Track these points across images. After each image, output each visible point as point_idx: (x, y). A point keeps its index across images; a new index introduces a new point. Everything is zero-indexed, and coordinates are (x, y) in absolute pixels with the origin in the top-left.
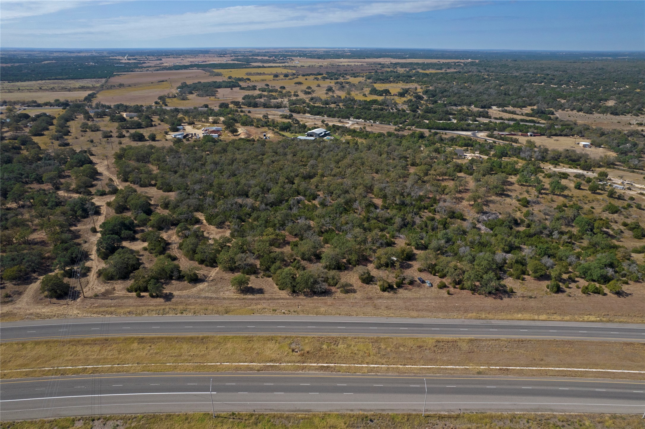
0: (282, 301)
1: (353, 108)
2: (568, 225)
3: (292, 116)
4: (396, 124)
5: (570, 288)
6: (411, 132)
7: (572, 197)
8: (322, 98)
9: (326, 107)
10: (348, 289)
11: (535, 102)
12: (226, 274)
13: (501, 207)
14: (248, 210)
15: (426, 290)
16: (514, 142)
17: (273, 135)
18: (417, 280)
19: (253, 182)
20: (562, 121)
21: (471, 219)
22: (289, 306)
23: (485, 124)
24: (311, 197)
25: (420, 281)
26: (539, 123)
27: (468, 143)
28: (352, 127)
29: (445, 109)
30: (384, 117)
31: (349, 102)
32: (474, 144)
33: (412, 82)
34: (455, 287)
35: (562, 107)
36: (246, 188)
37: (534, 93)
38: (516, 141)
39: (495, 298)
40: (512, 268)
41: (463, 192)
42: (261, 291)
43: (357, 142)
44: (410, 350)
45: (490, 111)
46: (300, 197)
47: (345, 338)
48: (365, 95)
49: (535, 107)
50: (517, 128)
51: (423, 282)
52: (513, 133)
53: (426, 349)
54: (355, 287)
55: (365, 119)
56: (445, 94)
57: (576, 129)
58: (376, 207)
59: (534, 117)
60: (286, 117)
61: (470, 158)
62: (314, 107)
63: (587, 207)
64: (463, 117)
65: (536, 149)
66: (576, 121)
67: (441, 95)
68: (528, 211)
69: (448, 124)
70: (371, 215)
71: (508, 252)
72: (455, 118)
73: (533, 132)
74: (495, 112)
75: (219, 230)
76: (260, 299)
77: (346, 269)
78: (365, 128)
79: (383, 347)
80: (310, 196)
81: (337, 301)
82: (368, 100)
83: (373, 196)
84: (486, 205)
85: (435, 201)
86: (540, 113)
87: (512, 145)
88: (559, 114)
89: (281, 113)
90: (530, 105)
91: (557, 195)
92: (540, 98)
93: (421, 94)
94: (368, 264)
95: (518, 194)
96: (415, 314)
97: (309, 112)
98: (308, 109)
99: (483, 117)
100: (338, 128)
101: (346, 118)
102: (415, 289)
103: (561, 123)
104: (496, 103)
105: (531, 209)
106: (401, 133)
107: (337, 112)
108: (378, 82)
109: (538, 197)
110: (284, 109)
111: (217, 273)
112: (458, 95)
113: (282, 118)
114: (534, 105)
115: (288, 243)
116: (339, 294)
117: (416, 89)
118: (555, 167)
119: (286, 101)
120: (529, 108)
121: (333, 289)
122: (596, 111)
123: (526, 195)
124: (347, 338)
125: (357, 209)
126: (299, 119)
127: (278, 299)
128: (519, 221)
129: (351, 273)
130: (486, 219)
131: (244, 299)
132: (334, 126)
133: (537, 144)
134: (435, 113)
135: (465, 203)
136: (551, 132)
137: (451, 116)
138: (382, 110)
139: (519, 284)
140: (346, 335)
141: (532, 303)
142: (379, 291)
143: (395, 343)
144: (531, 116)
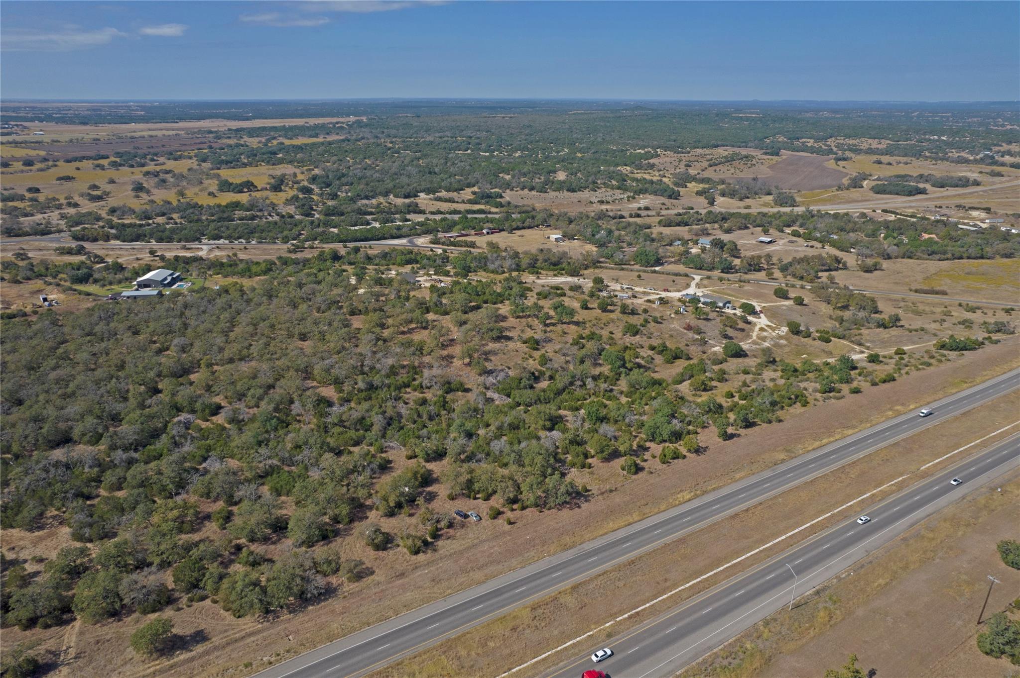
0: (252, 639)
1: (198, 220)
2: (596, 365)
3: (83, 248)
4: (286, 240)
5: (646, 461)
6: (316, 253)
7: (584, 323)
8: (132, 206)
9: (149, 225)
10: (360, 574)
11: (473, 181)
12: (105, 628)
13: (506, 357)
14: (89, 471)
15: (475, 528)
16: (470, 247)
17: (62, 296)
18: (455, 516)
19: (74, 408)
20: (516, 206)
21: (475, 387)
22: (270, 644)
23: (421, 224)
24: (207, 411)
25: (461, 516)
26: (490, 213)
27: (411, 259)
28: (212, 256)
29: (356, 207)
30: (262, 231)
31: (191, 211)
32: (418, 258)
33: (281, 162)
34: (513, 510)
35: (508, 186)
36: (62, 426)
37: (467, 168)
38: (473, 245)
39: (571, 509)
40: (568, 453)
41: (447, 346)
42: (200, 637)
43: (242, 286)
44: (504, 640)
45: (418, 200)
46: (183, 417)
47: (398, 664)
48: (211, 194)
49: (476, 189)
50: (466, 224)
51: (466, 516)
52: (463, 232)
53: (524, 629)
54: (368, 564)
55: (229, 237)
56: (344, 180)
57: (540, 217)
58: (330, 404)
59: (479, 203)
60: (70, 252)
61: (428, 285)
62: (124, 225)
63: (605, 333)
64: (386, 215)
65: (504, 254)
66: (533, 205)
67: (338, 182)
68: (543, 356)
69: (368, 230)
70: (329, 420)
71: (551, 429)
72: (375, 220)
73: (489, 228)
74: (426, 202)
75: (36, 534)
76: (207, 653)
77: (337, 533)
78: (235, 255)
79: (463, 653)
80: (203, 410)
81: (352, 601)
82: (224, 204)
83: (315, 384)
84: (487, 360)
85: (416, 370)
86: (487, 197)
87: (470, 252)
88: (508, 196)
89: (55, 245)
90: (469, 185)
91: (565, 323)
92: (477, 175)
93: (306, 183)
94: (368, 514)
95: (519, 332)
96: (478, 575)
97: (117, 238)
98: (113, 231)
99: (415, 212)
100: (187, 261)
101: (194, 241)
102: (459, 533)
103: (518, 210)
104: (422, 187)
105: (543, 351)
106: (299, 256)
107: (173, 231)
108: (224, 166)
109: (545, 332)
110: (57, 235)
111: (81, 633)
112: (363, 181)
113: (62, 254)
114: (474, 186)
115: (208, 517)
116: (349, 587)
117: (295, 175)
118: (538, 278)
119: (54, 216)
120: (469, 190)
121: (334, 580)
122: (550, 188)
123: (529, 334)
124: (402, 662)
125: (298, 415)
126: (101, 253)
127: (243, 638)
128: (537, 373)
129: (348, 539)
130: (494, 381)
131: (172, 667)
132: (177, 258)
133: (502, 246)
134: (342, 214)
135: (457, 363)
136: (511, 225)
137: (369, 217)
138: (253, 218)
139: (587, 475)
140: (397, 657)
141: (617, 498)
142: (408, 556)
143: (477, 639)
144: (476, 203)
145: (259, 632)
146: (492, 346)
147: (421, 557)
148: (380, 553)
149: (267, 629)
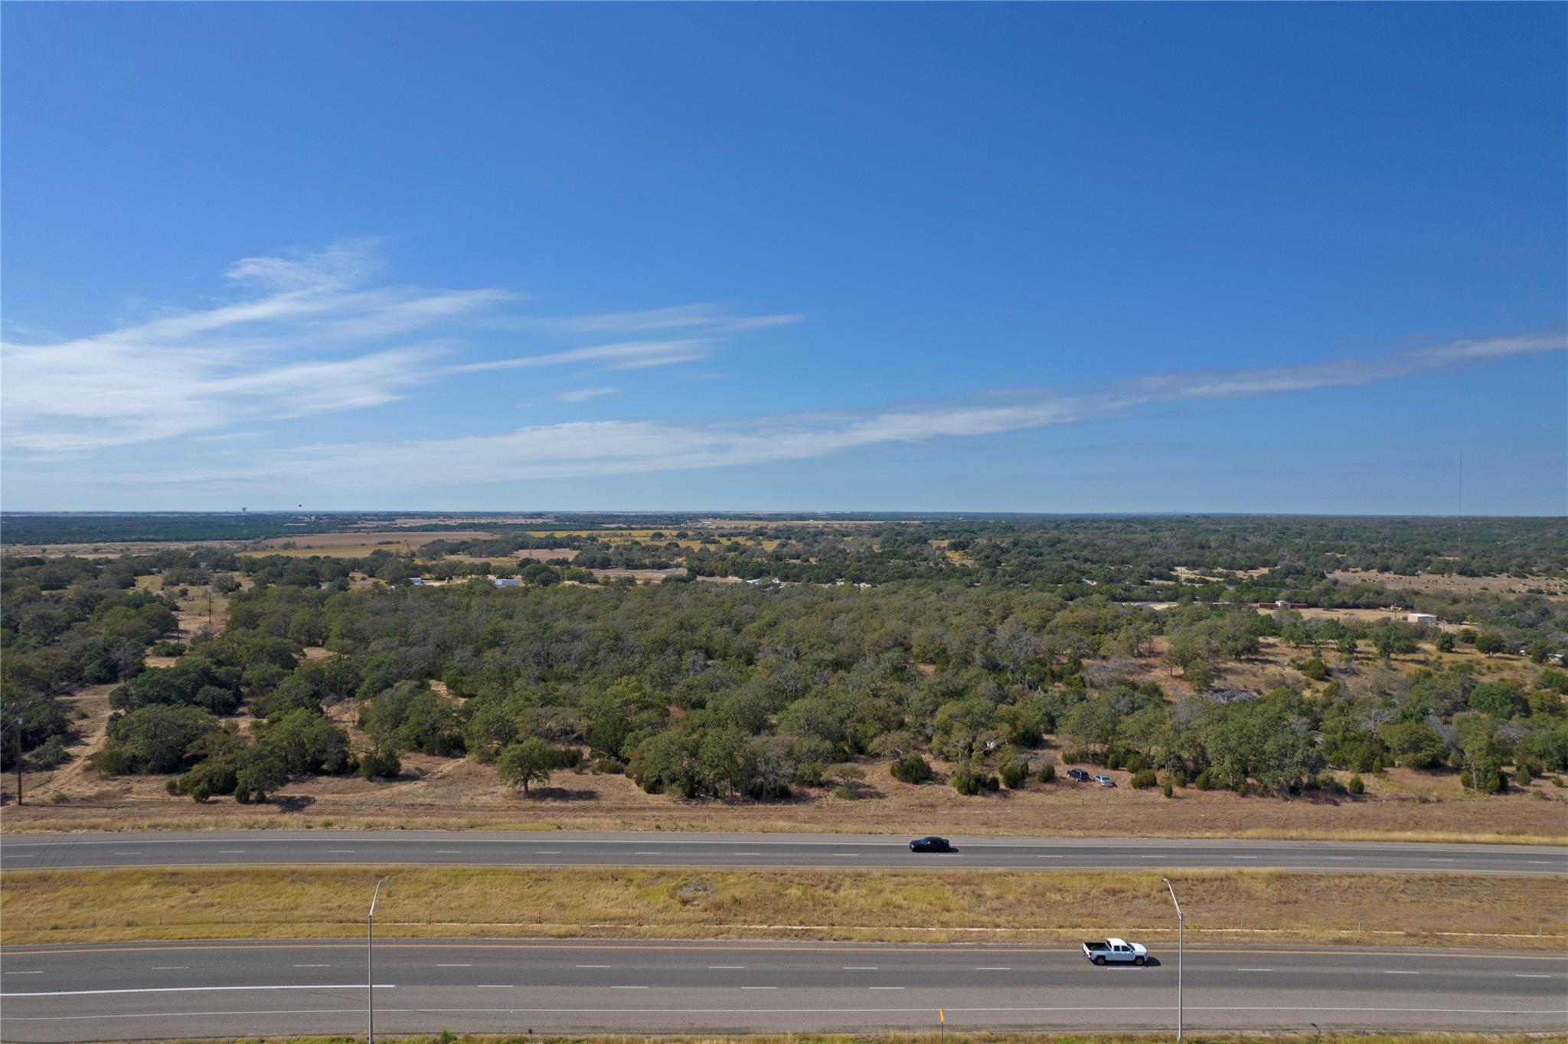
1: (842, 563)
5: (1537, 786)
7: (1439, 664)
9: (778, 563)
10: (857, 792)
12: (488, 769)
13: (1258, 680)
15: (1098, 793)
18: (1068, 776)
23: (1167, 590)
25: (1077, 776)
34: (1185, 786)
35: (1339, 565)
39: (1313, 803)
41: (1148, 656)
42: (587, 796)
47: (859, 876)
49: (1278, 567)
51: (1086, 778)
54: (882, 790)
62: (749, 562)
64: (1110, 574)
68: (1332, 689)
72: (1091, 579)
73: (1289, 600)
74: (1185, 575)
76: (585, 809)
77: (853, 760)
79: (990, 893)
81: (829, 813)
84: (1218, 677)
88: (1337, 576)
89: (667, 576)
95: (1294, 660)
99: (1160, 578)
102: (1063, 791)
103: (1349, 589)
105: (1338, 684)
107: (803, 569)
110: (674, 570)
111: (461, 767)
114: (1275, 565)
116: (835, 802)
119: (679, 560)
120: (1264, 570)
121: (814, 792)
122: (1423, 570)
124: (868, 875)
127: (641, 810)
131: (533, 808)
133: (1310, 618)
135: (1159, 673)
136: (1330, 603)
137: (1082, 575)
138: (913, 566)
139: (1372, 779)
140: (861, 870)
142: (955, 794)
145: (668, 809)
146: (1230, 664)
147: (977, 799)
148: (910, 786)
149: (682, 809)
